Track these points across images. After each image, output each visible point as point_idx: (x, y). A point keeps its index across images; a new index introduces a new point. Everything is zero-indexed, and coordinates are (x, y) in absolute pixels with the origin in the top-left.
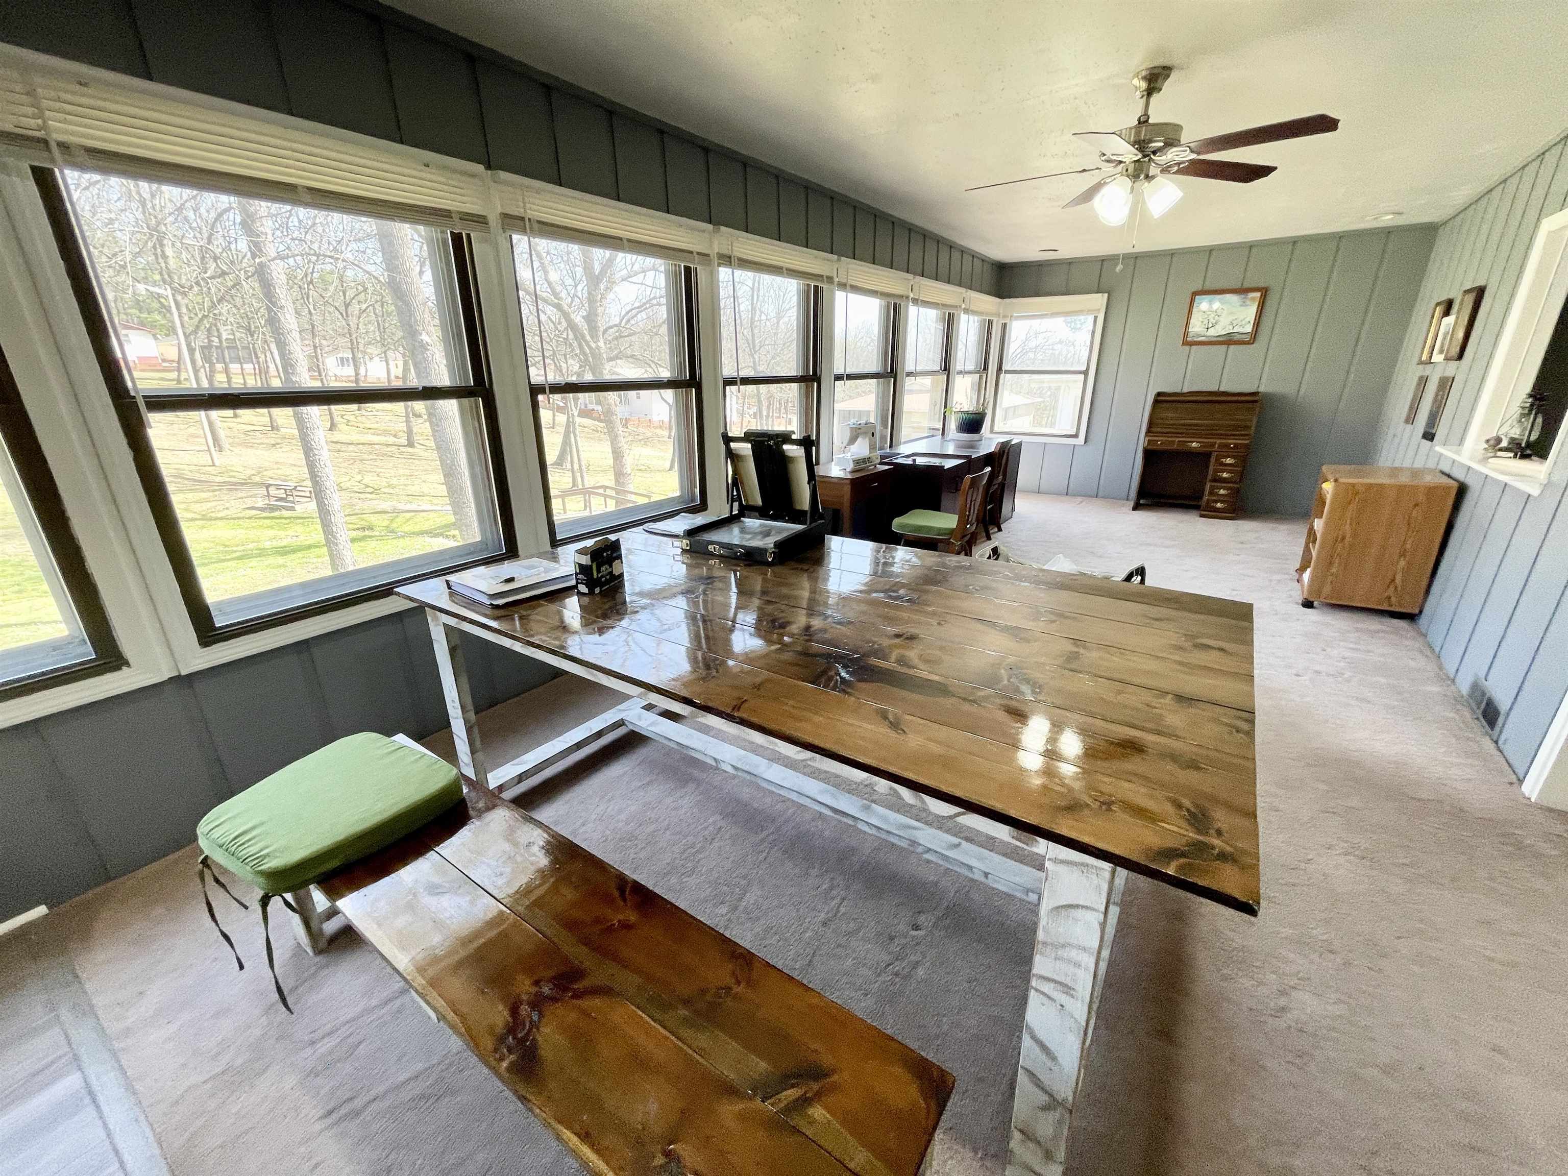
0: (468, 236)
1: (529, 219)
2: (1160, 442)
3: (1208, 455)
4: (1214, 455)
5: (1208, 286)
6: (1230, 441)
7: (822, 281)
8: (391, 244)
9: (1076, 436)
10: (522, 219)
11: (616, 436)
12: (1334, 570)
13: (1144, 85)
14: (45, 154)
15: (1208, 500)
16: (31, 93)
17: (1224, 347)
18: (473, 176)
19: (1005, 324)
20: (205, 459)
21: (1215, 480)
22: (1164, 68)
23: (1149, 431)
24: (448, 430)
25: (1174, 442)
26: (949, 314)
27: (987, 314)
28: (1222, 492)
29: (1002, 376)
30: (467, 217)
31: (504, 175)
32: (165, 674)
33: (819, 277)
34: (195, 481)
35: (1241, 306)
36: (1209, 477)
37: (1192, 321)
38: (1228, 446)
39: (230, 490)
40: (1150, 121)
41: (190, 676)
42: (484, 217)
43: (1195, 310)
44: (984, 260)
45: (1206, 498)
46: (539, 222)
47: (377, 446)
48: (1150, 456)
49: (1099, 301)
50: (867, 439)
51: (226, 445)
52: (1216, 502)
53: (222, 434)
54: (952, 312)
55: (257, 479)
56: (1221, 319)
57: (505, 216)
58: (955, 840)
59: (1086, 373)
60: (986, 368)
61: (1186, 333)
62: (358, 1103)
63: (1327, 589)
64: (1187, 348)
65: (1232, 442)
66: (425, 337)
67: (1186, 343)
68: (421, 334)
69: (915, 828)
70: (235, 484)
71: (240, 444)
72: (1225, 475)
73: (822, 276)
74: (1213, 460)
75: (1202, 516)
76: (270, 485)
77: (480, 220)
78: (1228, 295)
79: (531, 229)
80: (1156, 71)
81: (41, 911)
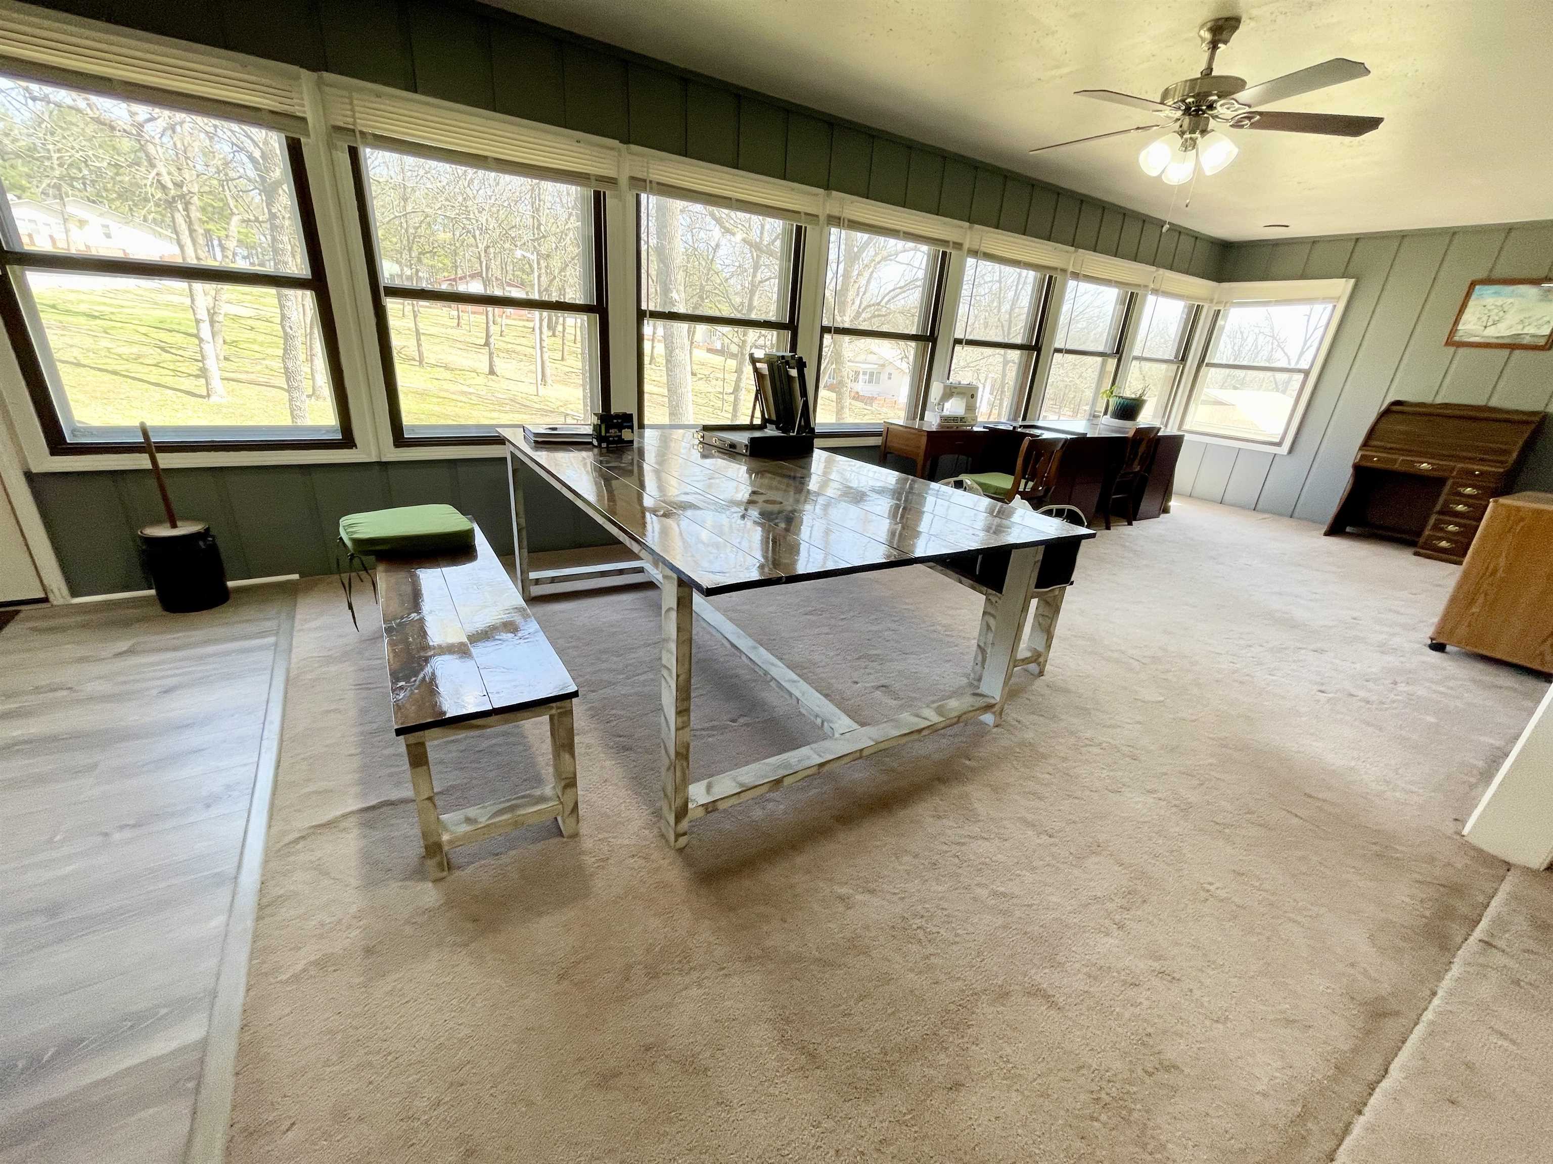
0: (604, 193)
1: (651, 182)
2: (1376, 459)
3: (1442, 481)
4: (1450, 483)
5: (1497, 274)
6: (1476, 467)
7: (948, 247)
8: (664, 215)
9: (1279, 444)
10: (645, 181)
11: (842, 408)
12: (1474, 610)
13: (1207, 36)
14: (353, 138)
15: (1429, 535)
16: (351, 103)
17: (1506, 352)
18: (612, 149)
19: (1219, 311)
20: (532, 390)
21: (1441, 513)
22: (1227, 19)
23: (1365, 444)
24: (678, 376)
25: (1399, 462)
26: (1132, 294)
27: (1197, 299)
28: (1451, 528)
29: (1204, 369)
30: (601, 179)
31: (634, 148)
32: (374, 459)
33: (945, 243)
34: (523, 405)
35: (1541, 300)
36: (1438, 507)
37: (1466, 317)
38: (1472, 473)
39: (542, 415)
40: (1214, 74)
41: (385, 463)
42: (615, 179)
43: (1471, 303)
44: (1196, 237)
45: (1427, 532)
46: (658, 183)
47: (655, 396)
48: (1361, 472)
49: (1342, 287)
50: (965, 400)
51: (549, 381)
52: (1441, 539)
53: (548, 372)
54: (1136, 292)
55: (562, 409)
56: (1508, 316)
57: (632, 178)
58: (795, 677)
59: (1307, 373)
60: (1184, 359)
61: (1453, 331)
62: (372, 686)
63: (1462, 631)
64: (1452, 349)
65: (1477, 469)
66: (674, 295)
67: (1450, 342)
68: (672, 292)
69: (773, 664)
70: (547, 411)
71: (559, 381)
72: (1460, 508)
73: (948, 242)
74: (1446, 489)
75: (1417, 554)
76: (568, 415)
77: (612, 182)
78: (1521, 286)
79: (651, 188)
80: (1220, 23)
81: (296, 577)
